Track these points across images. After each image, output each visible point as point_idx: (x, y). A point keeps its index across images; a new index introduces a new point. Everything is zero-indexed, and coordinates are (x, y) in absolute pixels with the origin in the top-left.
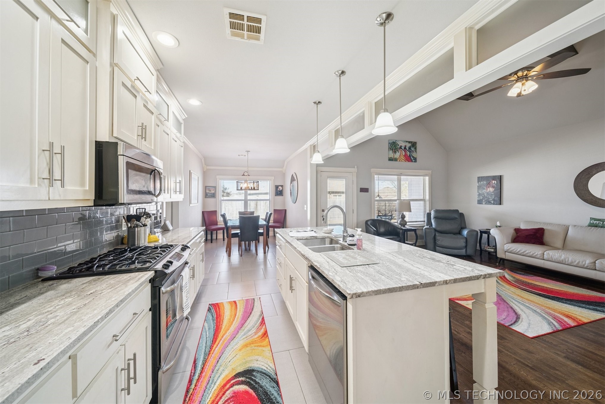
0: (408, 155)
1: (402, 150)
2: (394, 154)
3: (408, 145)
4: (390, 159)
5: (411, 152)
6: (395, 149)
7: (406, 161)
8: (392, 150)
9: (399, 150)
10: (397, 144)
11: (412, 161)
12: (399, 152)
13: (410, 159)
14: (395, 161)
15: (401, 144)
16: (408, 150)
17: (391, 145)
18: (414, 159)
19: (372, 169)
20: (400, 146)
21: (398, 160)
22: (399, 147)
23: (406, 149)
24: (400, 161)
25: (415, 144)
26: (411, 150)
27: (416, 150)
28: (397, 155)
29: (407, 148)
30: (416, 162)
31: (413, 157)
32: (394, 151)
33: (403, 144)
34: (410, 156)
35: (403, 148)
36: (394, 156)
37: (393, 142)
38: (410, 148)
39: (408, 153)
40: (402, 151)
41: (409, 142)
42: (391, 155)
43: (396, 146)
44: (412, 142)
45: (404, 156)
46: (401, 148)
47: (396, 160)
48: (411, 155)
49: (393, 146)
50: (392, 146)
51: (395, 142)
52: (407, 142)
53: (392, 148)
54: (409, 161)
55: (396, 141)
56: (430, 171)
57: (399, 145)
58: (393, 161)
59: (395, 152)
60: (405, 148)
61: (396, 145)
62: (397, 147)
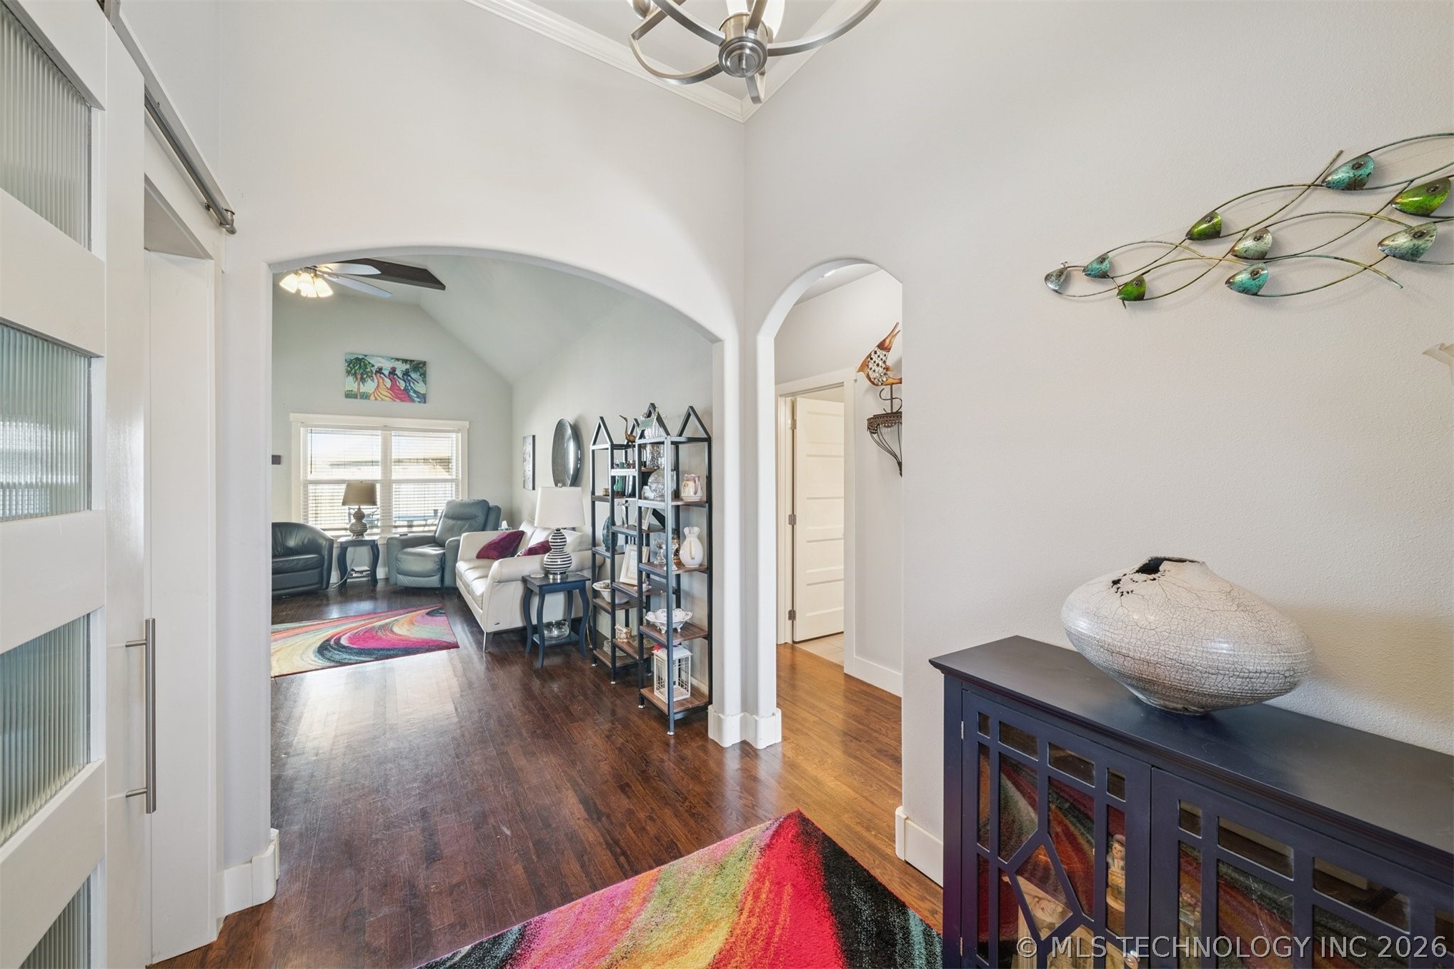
0: (402, 388)
1: (382, 375)
2: (359, 385)
3: (401, 368)
4: (349, 395)
5: (409, 381)
6: (362, 374)
7: (394, 401)
8: (355, 375)
9: (374, 375)
11: (413, 401)
12: (376, 381)
13: (404, 395)
14: (362, 398)
15: (381, 362)
16: (401, 376)
17: (351, 365)
18: (418, 397)
19: (292, 415)
20: (376, 367)
21: (372, 398)
22: (374, 369)
23: (397, 375)
24: (376, 399)
25: (421, 366)
26: (409, 378)
27: (425, 377)
28: (369, 387)
29: (399, 372)
30: (425, 402)
31: (415, 392)
32: (359, 377)
33: (387, 366)
34: (406, 389)
35: (386, 373)
36: (359, 389)
37: (357, 359)
38: (406, 373)
39: (402, 385)
40: (383, 379)
41: (405, 361)
42: (351, 383)
43: (366, 368)
44: (411, 361)
45: (390, 389)
46: (379, 371)
47: (365, 396)
48: (409, 388)
49: (356, 368)
50: (354, 367)
51: (363, 358)
52: (398, 360)
53: (353, 371)
54: (402, 400)
55: (366, 356)
56: (467, 423)
57: (373, 366)
58: (356, 397)
59: (363, 380)
60: (393, 372)
61: (365, 365)
62: (368, 370)
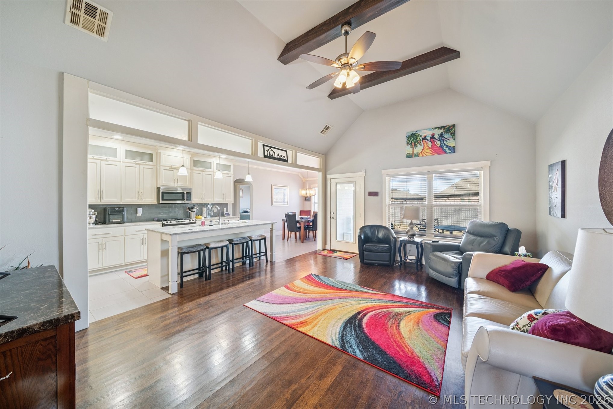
0: (439, 146)
1: (426, 141)
2: (413, 149)
3: (437, 132)
4: (409, 156)
5: (443, 140)
6: (415, 143)
7: (434, 155)
8: (411, 143)
9: (421, 142)
10: (419, 135)
11: (446, 153)
12: (422, 145)
13: (441, 150)
14: (415, 156)
15: (425, 133)
16: (438, 138)
17: (409, 139)
18: (449, 150)
19: (383, 171)
20: (423, 136)
21: (421, 155)
22: (421, 138)
23: (435, 138)
24: (423, 156)
25: (452, 128)
26: (443, 138)
27: (454, 135)
29: (436, 137)
30: (454, 152)
31: (447, 146)
32: (413, 144)
34: (441, 146)
35: (428, 138)
36: (413, 151)
37: (412, 134)
38: (441, 136)
39: (438, 143)
40: (427, 143)
41: (440, 128)
42: (409, 150)
43: (417, 138)
44: (444, 127)
45: (431, 148)
46: (425, 138)
47: (417, 155)
48: (443, 145)
49: (412, 140)
51: (416, 133)
52: (436, 128)
53: (410, 142)
54: (438, 154)
55: (417, 131)
56: (488, 162)
57: (421, 136)
58: (412, 157)
59: (415, 146)
60: (432, 137)
62: (419, 139)
